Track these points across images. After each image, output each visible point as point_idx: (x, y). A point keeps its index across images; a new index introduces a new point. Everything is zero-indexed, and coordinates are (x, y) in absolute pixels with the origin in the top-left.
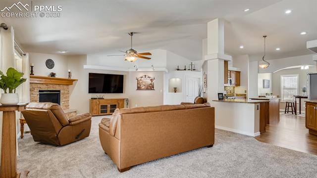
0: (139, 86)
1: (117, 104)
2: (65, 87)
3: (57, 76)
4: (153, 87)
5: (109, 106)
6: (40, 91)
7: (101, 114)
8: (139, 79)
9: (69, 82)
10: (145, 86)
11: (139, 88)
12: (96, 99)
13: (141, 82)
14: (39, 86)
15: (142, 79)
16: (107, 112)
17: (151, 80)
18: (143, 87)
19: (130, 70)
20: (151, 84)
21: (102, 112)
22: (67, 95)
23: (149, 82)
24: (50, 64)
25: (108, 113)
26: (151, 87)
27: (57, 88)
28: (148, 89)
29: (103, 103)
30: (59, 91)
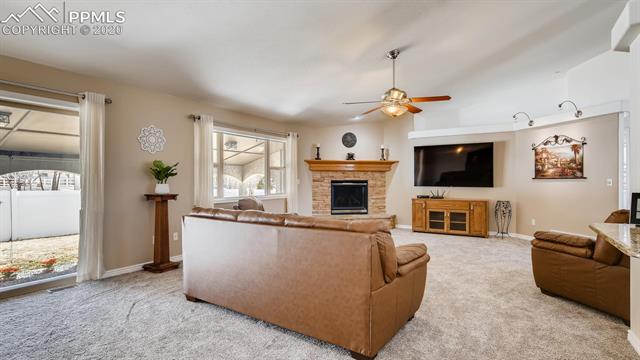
0: (540, 167)
1: (467, 212)
2: (377, 175)
3: (357, 158)
4: (581, 170)
5: (447, 214)
6: (332, 182)
7: (428, 229)
8: (539, 149)
9: (384, 165)
10: (555, 166)
11: (539, 174)
12: (428, 197)
13: (544, 155)
14: (331, 174)
15: (549, 146)
16: (443, 228)
17: (575, 148)
18: (551, 171)
19: (515, 127)
20: (573, 161)
21: (433, 225)
22: (382, 189)
23: (568, 153)
24: (349, 140)
25: (445, 231)
26: (573, 170)
27: (362, 177)
28: (563, 174)
29: (434, 206)
30: (366, 182)
